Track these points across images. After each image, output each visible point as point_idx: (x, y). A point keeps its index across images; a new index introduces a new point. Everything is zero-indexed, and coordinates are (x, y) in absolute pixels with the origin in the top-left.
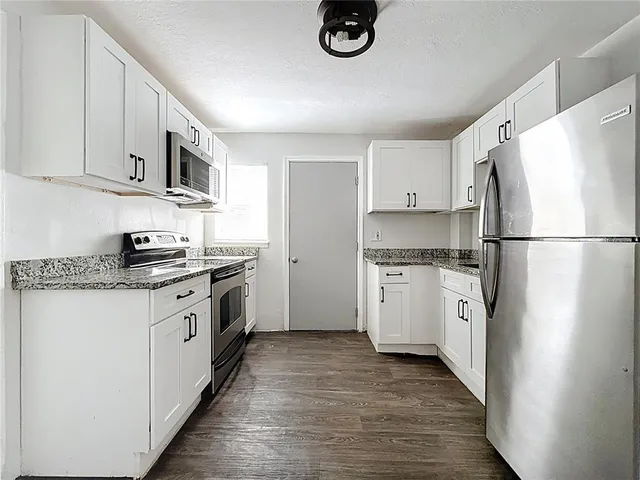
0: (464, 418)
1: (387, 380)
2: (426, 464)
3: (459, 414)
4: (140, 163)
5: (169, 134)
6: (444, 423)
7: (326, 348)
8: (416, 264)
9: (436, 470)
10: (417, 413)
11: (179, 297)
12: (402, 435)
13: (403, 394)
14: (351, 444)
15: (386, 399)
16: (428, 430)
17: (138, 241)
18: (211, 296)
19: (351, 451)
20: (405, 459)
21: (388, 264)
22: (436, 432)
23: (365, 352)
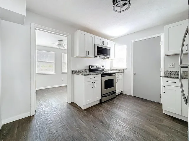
1: (158, 123)
4: (88, 52)
5: (95, 44)
11: (91, 78)
15: (150, 127)
17: (91, 67)
18: (101, 80)
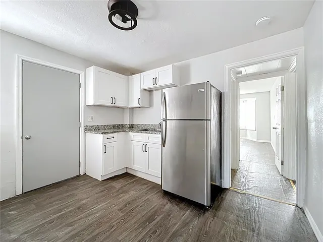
0: (150, 188)
1: (115, 190)
2: (152, 209)
3: (148, 189)
6: (147, 193)
7: (67, 192)
8: (120, 132)
9: (156, 208)
10: (136, 196)
12: (138, 206)
13: (126, 192)
14: (123, 222)
15: (121, 197)
16: (144, 198)
19: (126, 224)
20: (146, 212)
21: (108, 133)
22: (147, 198)
23: (93, 184)
